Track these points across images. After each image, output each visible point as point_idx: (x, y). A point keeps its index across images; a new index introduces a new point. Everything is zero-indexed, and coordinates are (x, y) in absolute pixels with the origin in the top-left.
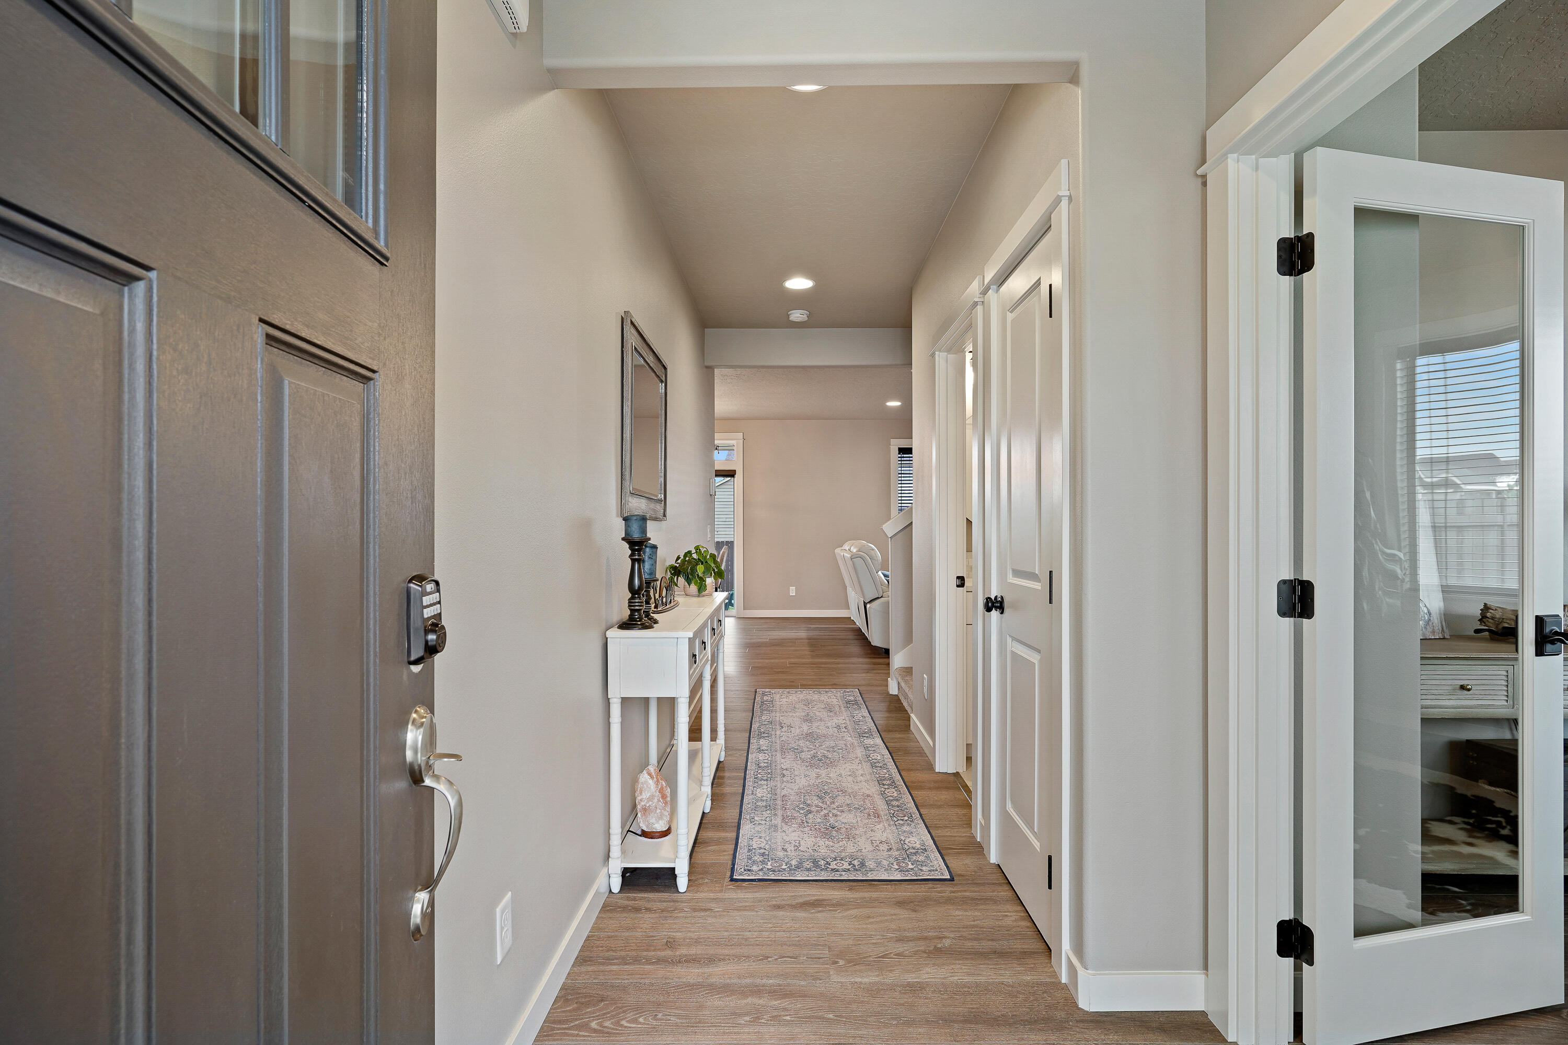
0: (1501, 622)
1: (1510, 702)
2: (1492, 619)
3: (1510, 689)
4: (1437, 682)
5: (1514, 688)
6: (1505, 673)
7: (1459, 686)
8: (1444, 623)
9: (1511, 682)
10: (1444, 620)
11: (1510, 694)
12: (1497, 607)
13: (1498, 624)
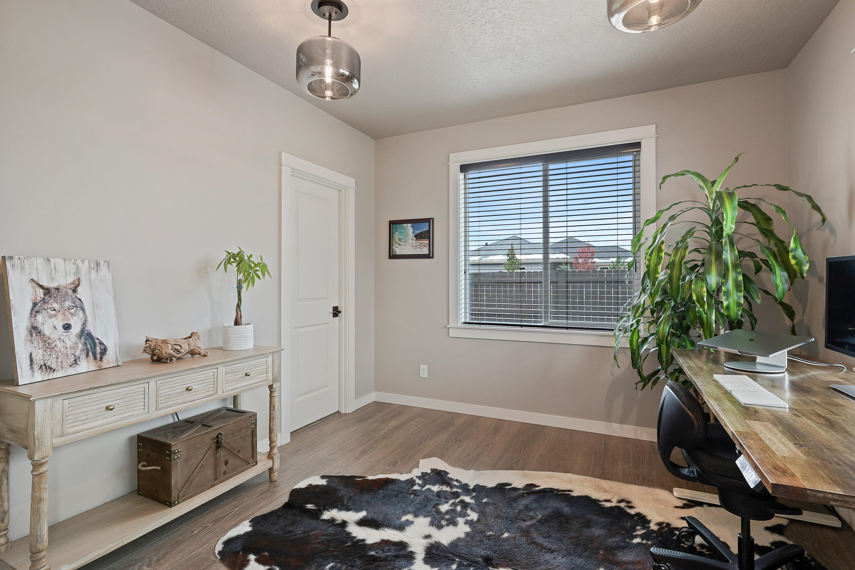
0: (155, 349)
1: (146, 409)
2: (149, 348)
3: (146, 400)
4: (86, 409)
5: (149, 398)
6: (143, 389)
7: (105, 408)
8: (118, 355)
9: (147, 395)
10: (118, 352)
11: (146, 404)
12: (154, 339)
13: (153, 351)
